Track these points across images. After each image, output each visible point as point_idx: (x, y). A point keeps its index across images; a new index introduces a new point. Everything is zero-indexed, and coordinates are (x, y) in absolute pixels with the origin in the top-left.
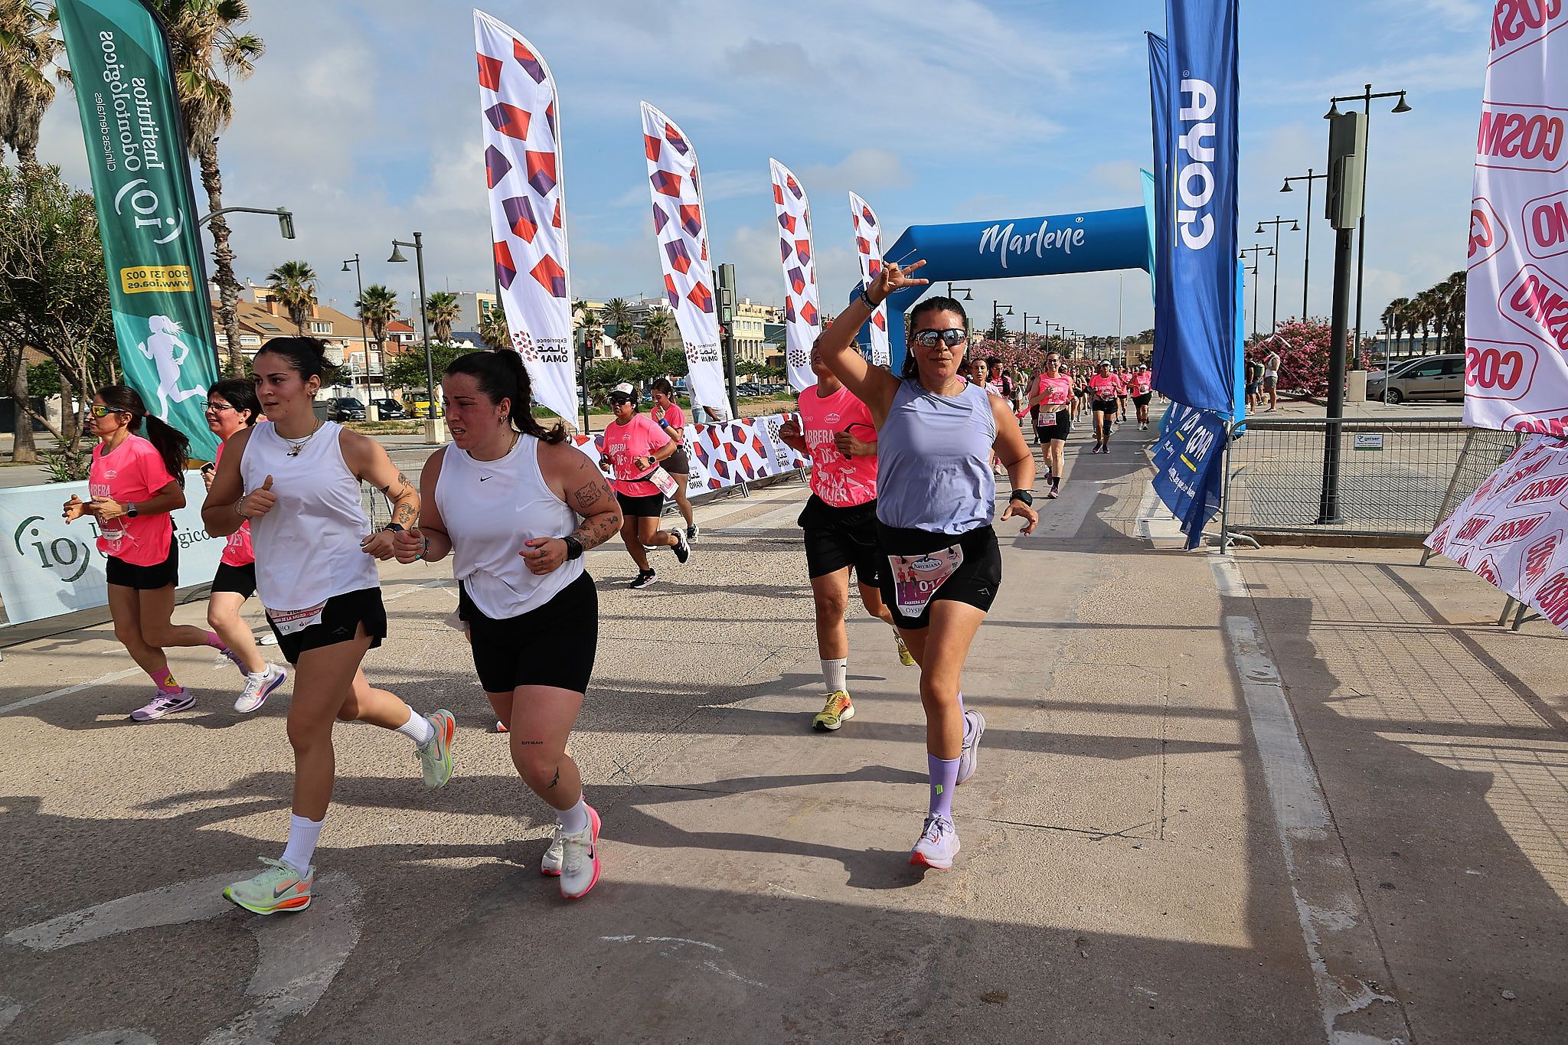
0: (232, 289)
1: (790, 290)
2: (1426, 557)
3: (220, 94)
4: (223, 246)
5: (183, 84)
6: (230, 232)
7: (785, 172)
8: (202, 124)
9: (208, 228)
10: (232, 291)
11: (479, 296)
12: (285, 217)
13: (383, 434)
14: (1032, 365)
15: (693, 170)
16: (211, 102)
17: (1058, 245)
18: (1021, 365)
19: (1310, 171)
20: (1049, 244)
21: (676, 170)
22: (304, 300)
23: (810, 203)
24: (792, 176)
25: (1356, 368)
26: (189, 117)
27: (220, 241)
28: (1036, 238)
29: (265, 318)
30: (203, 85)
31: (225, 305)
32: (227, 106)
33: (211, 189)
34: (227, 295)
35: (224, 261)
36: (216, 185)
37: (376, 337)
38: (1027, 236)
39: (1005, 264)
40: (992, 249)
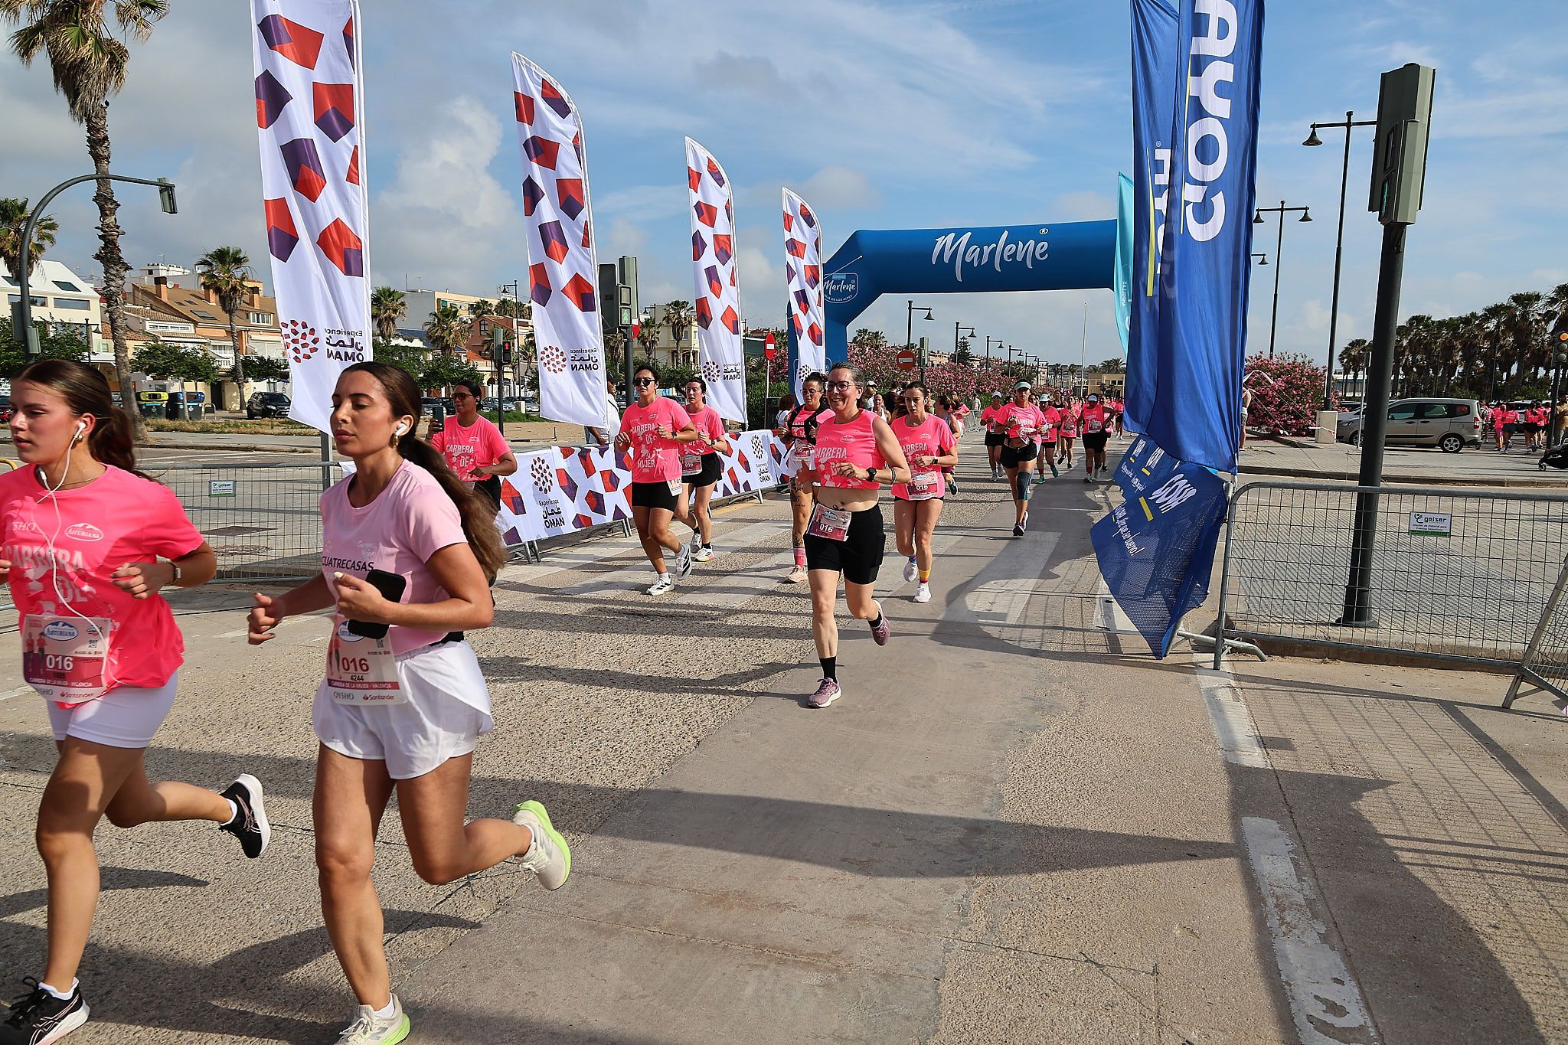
0: (118, 268)
1: (706, 292)
2: (1512, 696)
3: (111, 54)
4: (110, 220)
5: (67, 40)
6: (119, 205)
7: (704, 154)
8: (92, 84)
9: (93, 200)
10: (117, 271)
11: (438, 295)
12: (167, 190)
13: (287, 434)
15: (576, 137)
16: (101, 61)
17: (1019, 258)
19: (1283, 202)
20: (1009, 257)
21: (555, 137)
22: (235, 287)
23: (733, 192)
24: (713, 159)
25: (1326, 408)
26: (74, 77)
27: (106, 215)
28: (993, 252)
29: (201, 306)
30: (89, 42)
31: (109, 286)
32: (120, 68)
33: (98, 158)
34: (112, 275)
35: (110, 238)
36: (103, 152)
38: (986, 247)
39: (959, 277)
40: (946, 259)
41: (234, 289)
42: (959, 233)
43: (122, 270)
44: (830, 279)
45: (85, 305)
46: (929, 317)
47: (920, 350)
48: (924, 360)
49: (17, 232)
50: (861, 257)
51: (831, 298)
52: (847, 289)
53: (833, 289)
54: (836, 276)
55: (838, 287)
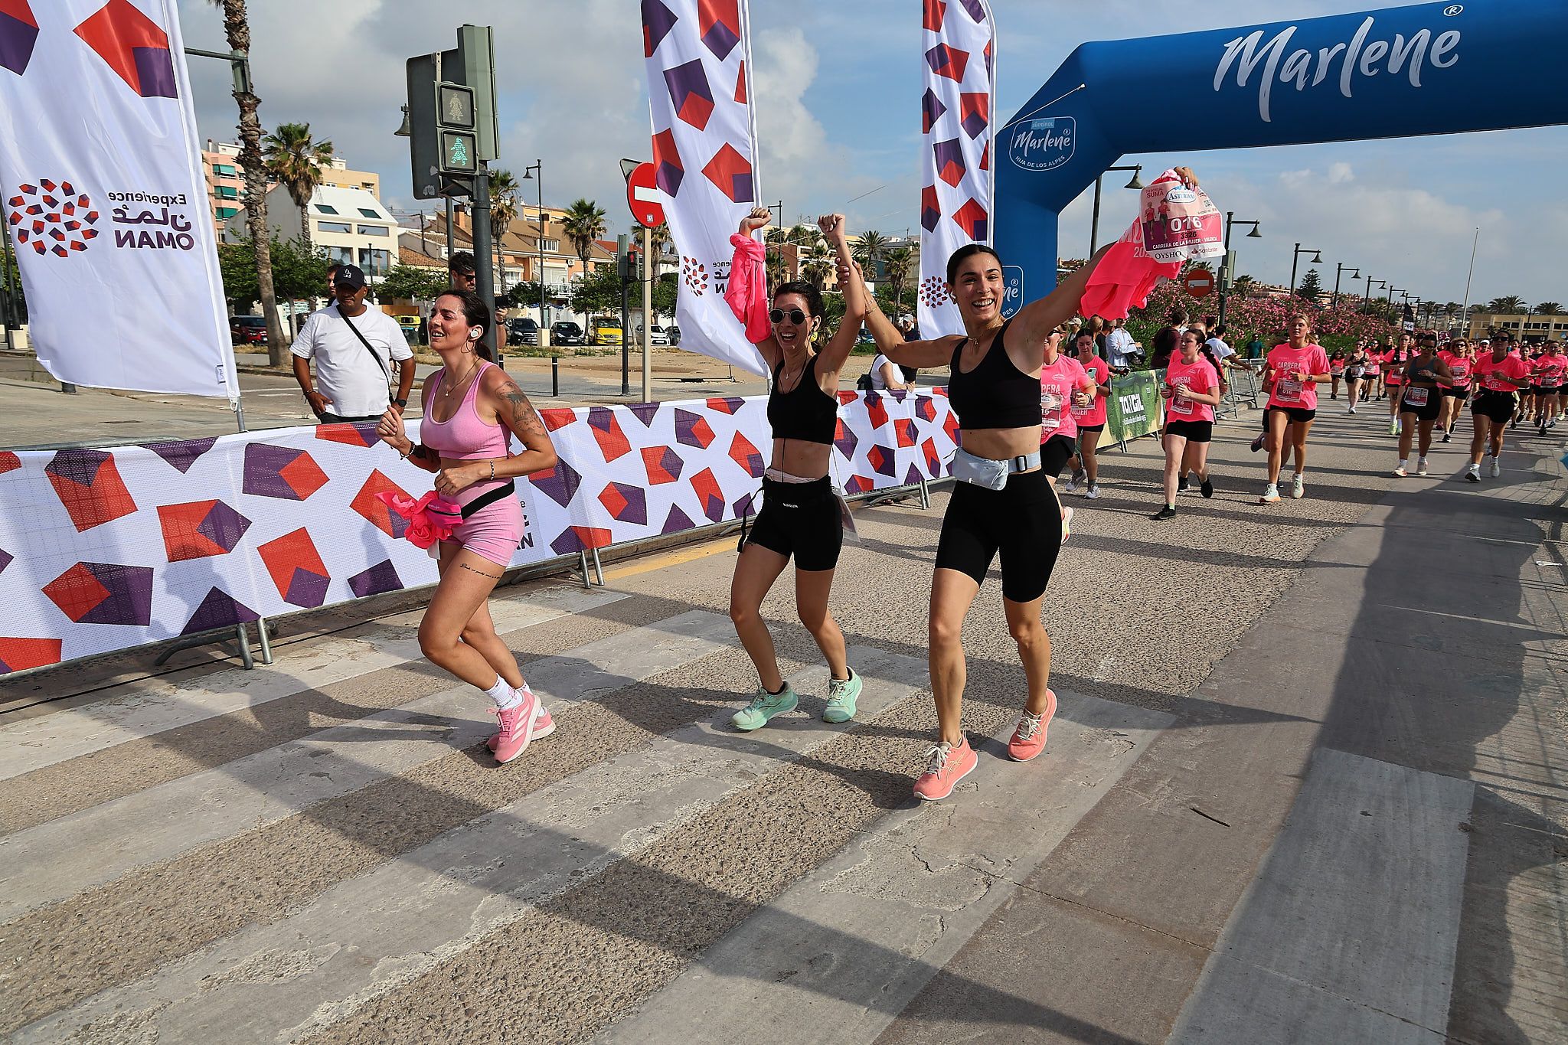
0: (258, 172)
4: (250, 117)
6: (259, 101)
12: (241, 63)
14: (1340, 330)
17: (1394, 67)
18: (1326, 328)
20: (1371, 67)
28: (1342, 54)
33: (235, 45)
34: (252, 180)
35: (250, 138)
36: (240, 39)
37: (580, 256)
38: (1323, 52)
39: (1265, 116)
40: (1241, 81)
41: (501, 212)
42: (1271, 31)
43: (262, 175)
44: (1026, 128)
45: (385, 231)
46: (1254, 234)
47: (1221, 270)
48: (1226, 283)
49: (298, 156)
50: (1083, 86)
51: (1026, 163)
52: (1056, 145)
53: (1031, 146)
54: (1037, 124)
55: (1040, 141)
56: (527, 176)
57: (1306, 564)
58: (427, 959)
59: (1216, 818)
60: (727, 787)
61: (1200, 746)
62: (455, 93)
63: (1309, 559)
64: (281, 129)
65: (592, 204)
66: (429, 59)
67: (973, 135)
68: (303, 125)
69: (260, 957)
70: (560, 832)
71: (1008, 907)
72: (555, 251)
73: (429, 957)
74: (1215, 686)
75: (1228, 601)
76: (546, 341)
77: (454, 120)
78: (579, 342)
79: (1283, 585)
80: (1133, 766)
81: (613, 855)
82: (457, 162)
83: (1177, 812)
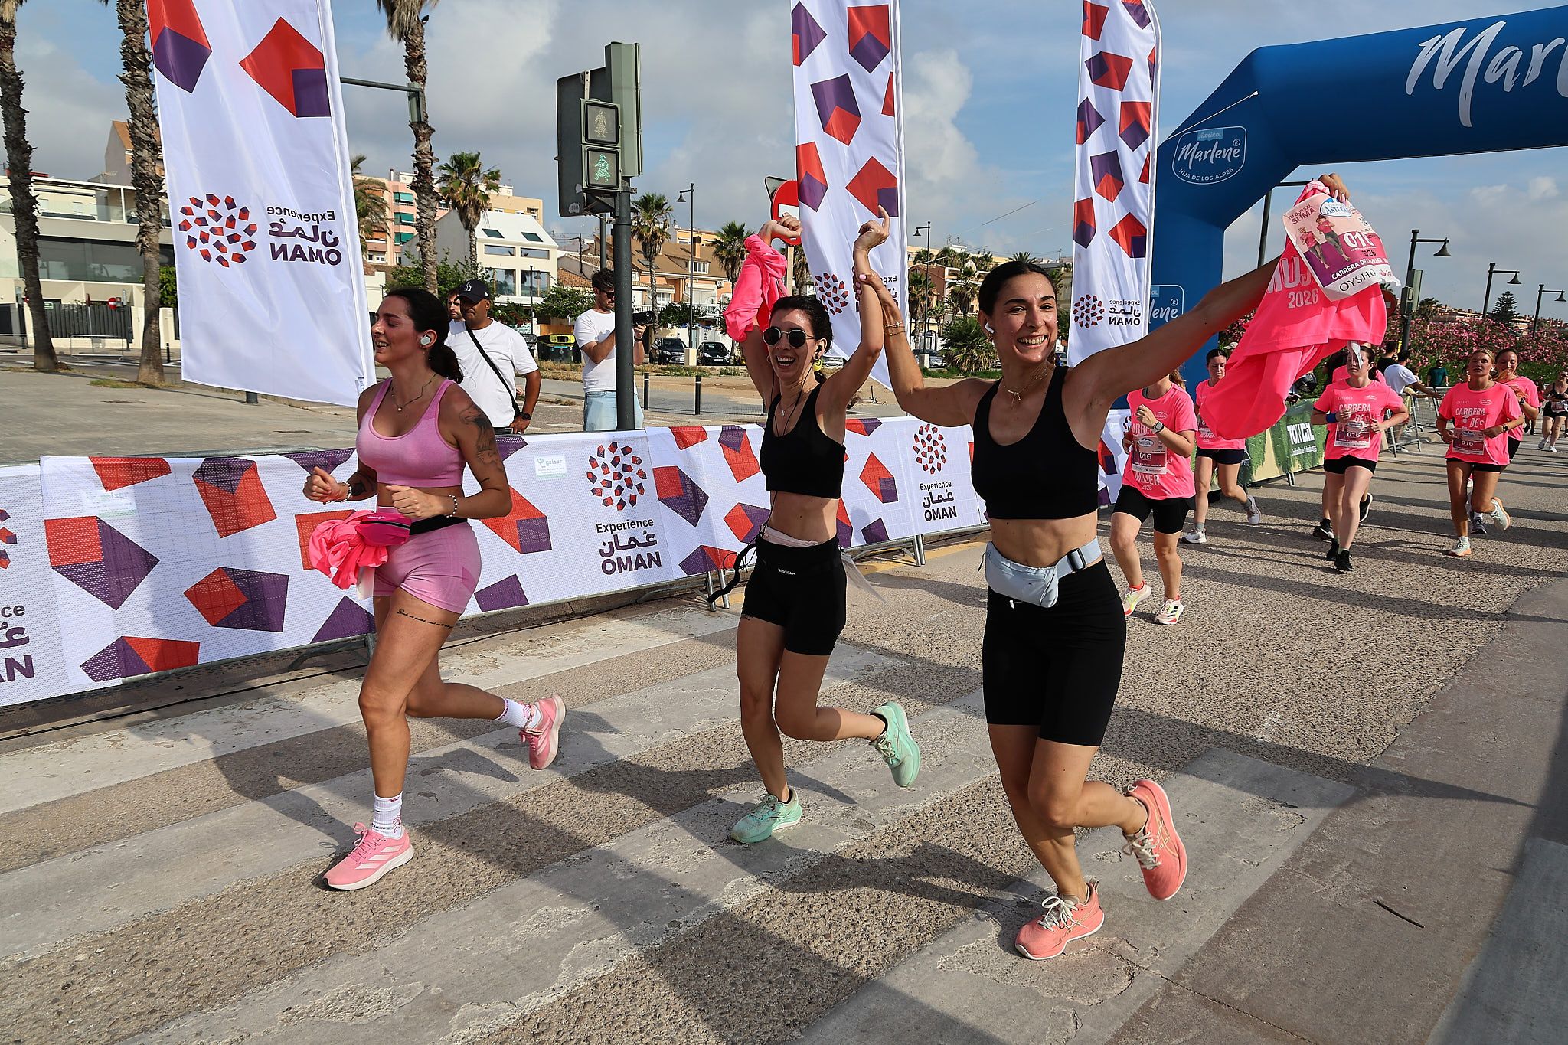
0: (429, 198)
4: (424, 146)
6: (433, 130)
10: (428, 201)
12: (416, 94)
14: (1540, 358)
18: (1523, 356)
27: (420, 141)
28: (1560, 50)
31: (421, 217)
33: (413, 77)
34: (423, 205)
35: (423, 165)
36: (418, 72)
37: (728, 277)
38: (1537, 49)
39: (1465, 119)
40: (1438, 83)
41: (654, 235)
42: (1474, 28)
43: (433, 200)
44: (1192, 139)
45: (545, 253)
46: (1442, 253)
47: (1405, 291)
48: (1411, 305)
49: (469, 183)
50: (1256, 93)
51: (1191, 177)
52: (1224, 157)
53: (1196, 158)
54: (1204, 135)
55: (1206, 153)
56: (681, 200)
57: (1506, 616)
58: (509, 1009)
59: (1406, 916)
60: (842, 838)
61: (1386, 826)
62: (601, 110)
63: (1511, 611)
64: (454, 158)
65: (743, 226)
66: (577, 78)
67: (1134, 146)
68: (475, 153)
69: (343, 992)
70: (661, 876)
71: (1154, 1006)
72: (705, 273)
73: (511, 1008)
74: (1401, 755)
75: (1414, 655)
76: (693, 361)
77: (598, 137)
78: (724, 362)
79: (1481, 640)
80: (1305, 844)
81: (715, 907)
82: (600, 178)
83: (1358, 904)
